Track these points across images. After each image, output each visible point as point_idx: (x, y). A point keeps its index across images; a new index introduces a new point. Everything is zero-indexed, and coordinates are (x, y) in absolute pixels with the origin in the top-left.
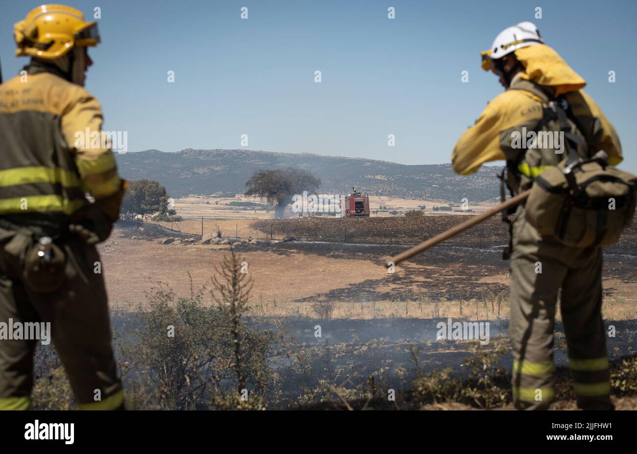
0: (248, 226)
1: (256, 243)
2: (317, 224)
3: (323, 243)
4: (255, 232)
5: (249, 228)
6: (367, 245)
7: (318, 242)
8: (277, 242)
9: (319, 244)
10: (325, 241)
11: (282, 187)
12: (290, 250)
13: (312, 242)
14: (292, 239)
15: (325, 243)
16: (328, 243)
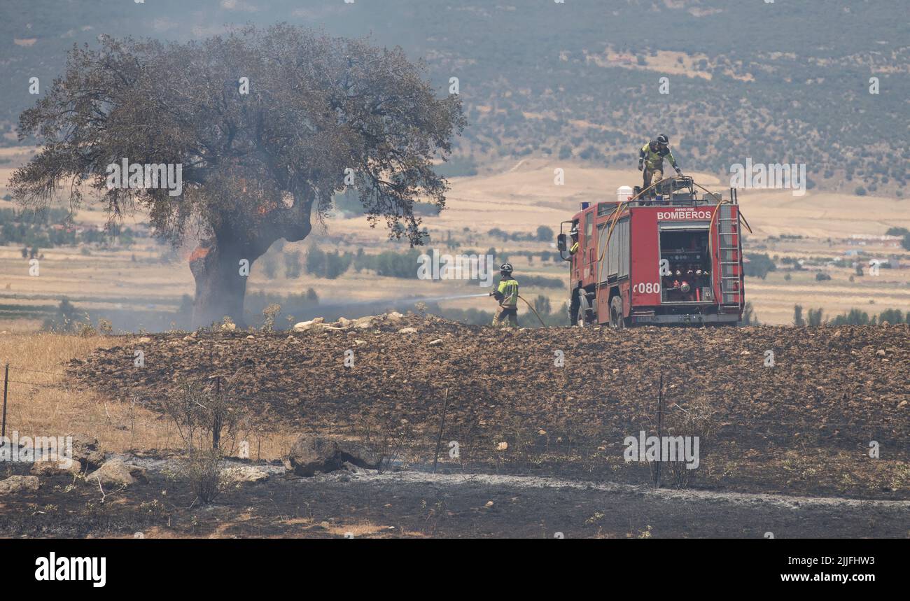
0: (60, 372)
1: (127, 479)
2: (463, 367)
3: (526, 481)
4: (110, 409)
5: (64, 385)
6: (787, 502)
7: (496, 480)
8: (253, 473)
9: (504, 491)
10: (537, 471)
11: (236, 144)
12: (340, 523)
13: (459, 479)
14: (339, 459)
15: (539, 482)
16: (558, 484)
